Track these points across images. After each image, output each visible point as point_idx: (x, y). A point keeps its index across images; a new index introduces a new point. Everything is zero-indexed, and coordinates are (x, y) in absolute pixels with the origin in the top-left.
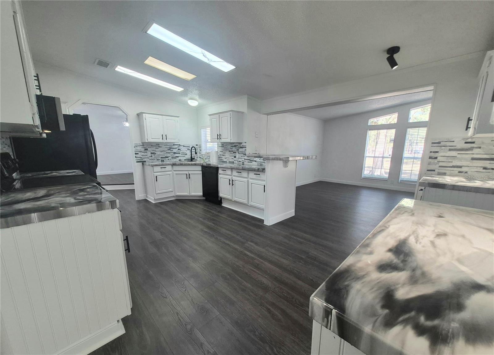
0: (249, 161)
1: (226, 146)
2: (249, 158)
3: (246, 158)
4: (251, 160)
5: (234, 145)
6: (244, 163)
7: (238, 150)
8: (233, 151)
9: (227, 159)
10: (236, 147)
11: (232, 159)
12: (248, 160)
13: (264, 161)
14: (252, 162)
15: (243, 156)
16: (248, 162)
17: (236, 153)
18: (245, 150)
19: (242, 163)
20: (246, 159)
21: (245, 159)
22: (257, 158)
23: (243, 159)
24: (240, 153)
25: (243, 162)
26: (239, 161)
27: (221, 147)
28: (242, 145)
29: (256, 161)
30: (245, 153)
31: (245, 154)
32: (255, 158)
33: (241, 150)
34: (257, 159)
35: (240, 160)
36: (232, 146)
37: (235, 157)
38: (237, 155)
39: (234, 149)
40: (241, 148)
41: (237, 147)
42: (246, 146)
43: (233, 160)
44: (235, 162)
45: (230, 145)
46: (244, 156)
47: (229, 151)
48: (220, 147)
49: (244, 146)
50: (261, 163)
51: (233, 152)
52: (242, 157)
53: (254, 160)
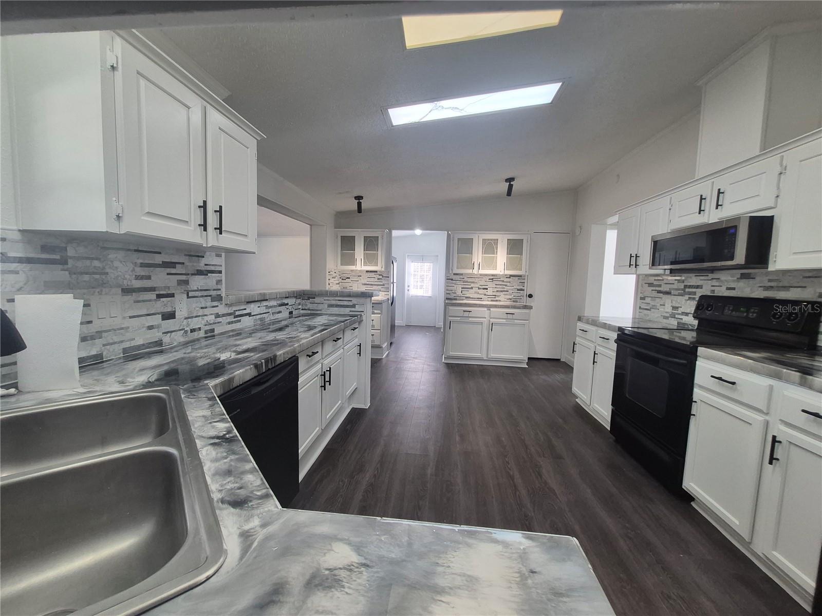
0: (231, 319)
1: (96, 263)
2: (230, 310)
3: (222, 309)
4: (237, 313)
5: (158, 259)
6: (213, 331)
7: (186, 282)
8: (152, 289)
9: (109, 337)
10: (173, 271)
11: (150, 328)
12: (230, 314)
13: (267, 311)
14: (240, 321)
15: (209, 304)
16: (229, 323)
17: (172, 295)
18: (219, 282)
19: (206, 332)
20: (224, 315)
21: (217, 316)
22: (252, 305)
23: (211, 318)
24: (197, 294)
25: (208, 328)
26: (192, 331)
27: (29, 261)
28: (203, 261)
29: (249, 315)
30: (219, 292)
31: (219, 298)
32: (249, 305)
33: (197, 282)
34: (254, 308)
35: (195, 323)
36: (143, 265)
37: (170, 316)
38: (182, 306)
39: (160, 278)
40: (200, 273)
41: (179, 269)
42: (218, 269)
43: (155, 335)
44: (166, 339)
45: (136, 255)
46: (215, 304)
47: (127, 291)
48: (14, 266)
49: (212, 268)
50: (262, 316)
51: (153, 296)
52: (206, 311)
53: (245, 312)
